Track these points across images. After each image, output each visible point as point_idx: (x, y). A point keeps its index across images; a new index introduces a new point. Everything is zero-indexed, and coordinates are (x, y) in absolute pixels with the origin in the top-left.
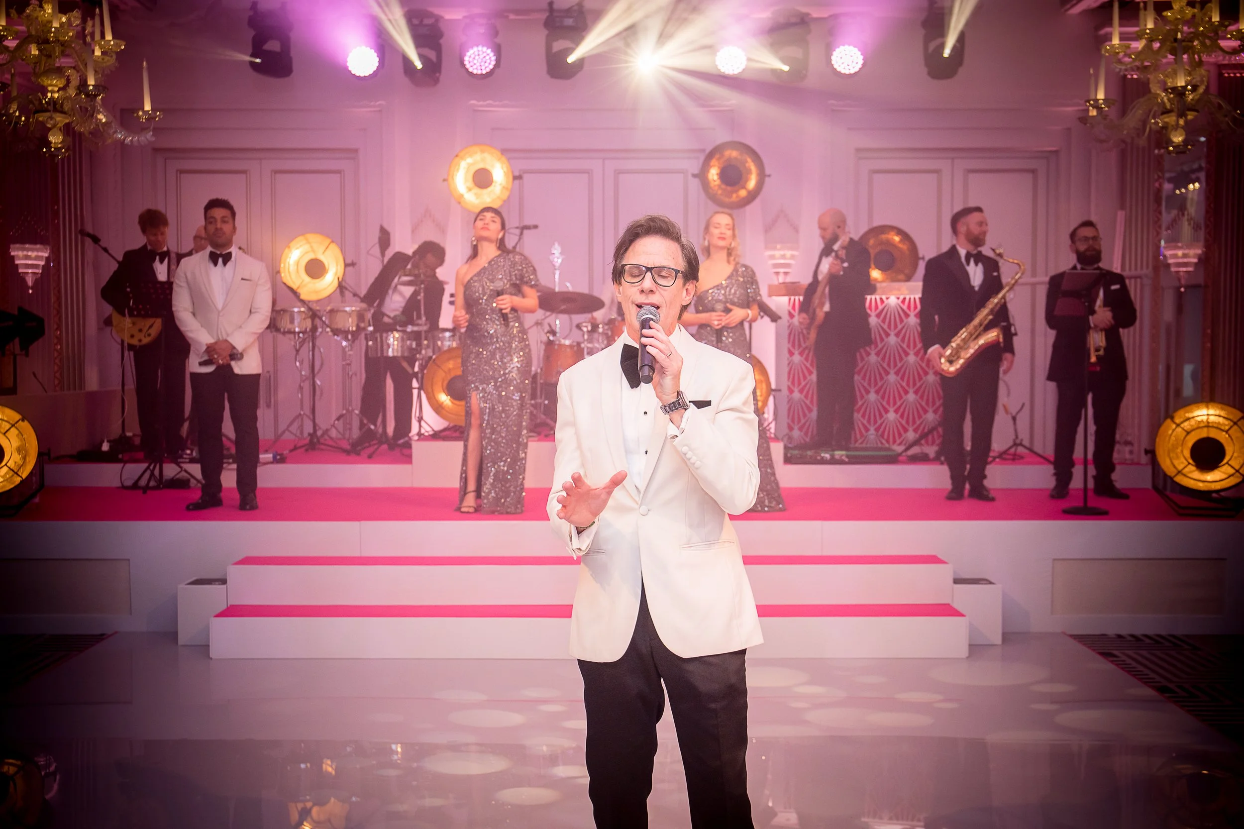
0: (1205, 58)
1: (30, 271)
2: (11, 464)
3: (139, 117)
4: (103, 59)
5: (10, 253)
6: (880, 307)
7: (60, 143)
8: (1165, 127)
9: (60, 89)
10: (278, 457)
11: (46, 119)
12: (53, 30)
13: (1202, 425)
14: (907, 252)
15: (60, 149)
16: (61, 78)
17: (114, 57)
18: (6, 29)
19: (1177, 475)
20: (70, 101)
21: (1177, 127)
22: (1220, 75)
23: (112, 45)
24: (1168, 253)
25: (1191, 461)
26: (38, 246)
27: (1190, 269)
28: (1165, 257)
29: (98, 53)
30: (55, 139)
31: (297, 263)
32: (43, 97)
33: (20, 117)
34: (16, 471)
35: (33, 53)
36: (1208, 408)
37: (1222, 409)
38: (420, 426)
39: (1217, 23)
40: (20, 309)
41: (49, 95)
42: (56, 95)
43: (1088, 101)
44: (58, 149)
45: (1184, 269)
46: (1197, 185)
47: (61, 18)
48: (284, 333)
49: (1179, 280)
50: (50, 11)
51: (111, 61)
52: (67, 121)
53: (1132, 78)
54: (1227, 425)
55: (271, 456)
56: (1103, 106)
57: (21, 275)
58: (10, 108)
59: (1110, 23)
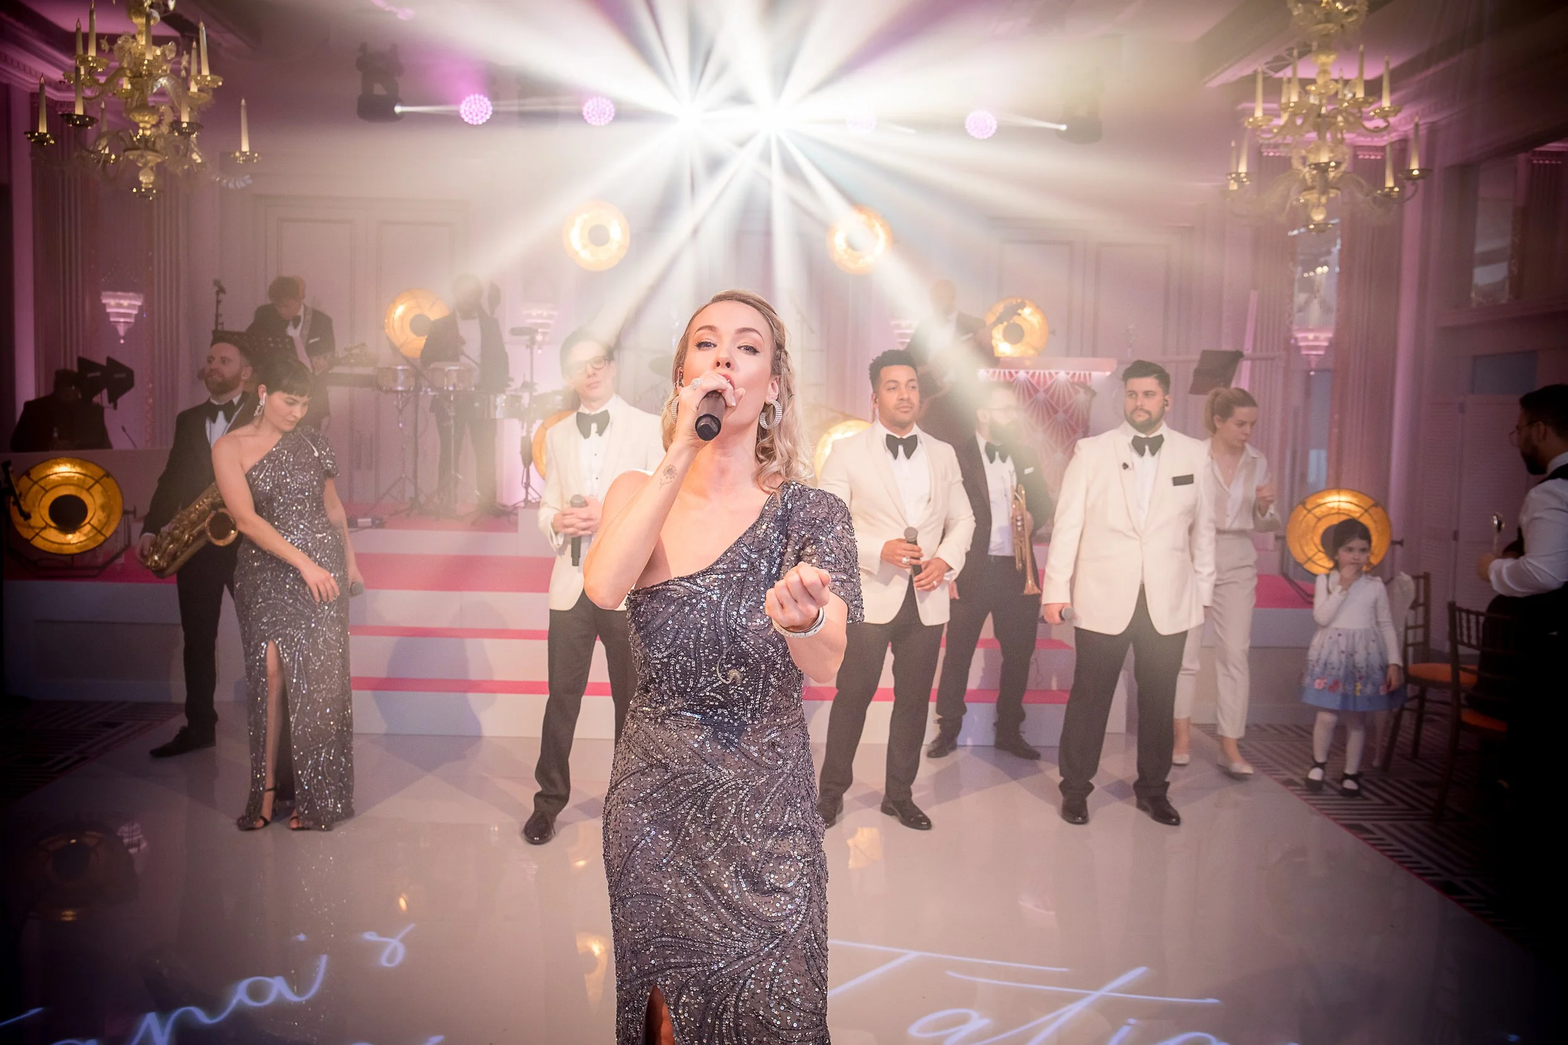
0: (1347, 136)
1: (122, 320)
2: (94, 522)
3: (236, 158)
4: (199, 96)
5: (101, 300)
6: (1049, 383)
7: (151, 183)
8: (1305, 205)
9: (153, 126)
10: (377, 522)
11: (135, 157)
12: (146, 62)
13: (1334, 511)
14: (1037, 326)
15: (152, 189)
16: (153, 114)
17: (211, 93)
18: (96, 60)
19: (1306, 562)
20: (162, 139)
21: (1319, 205)
22: (1355, 156)
23: (209, 81)
24: (1300, 335)
25: (1321, 548)
26: (131, 294)
27: (1321, 352)
28: (1296, 339)
29: (194, 88)
30: (146, 179)
31: (402, 318)
32: (134, 133)
33: (109, 155)
34: (99, 529)
35: (125, 87)
36: (1339, 493)
37: (1355, 496)
38: (527, 493)
39: (1361, 100)
40: (109, 359)
41: (141, 132)
42: (148, 133)
43: (1231, 174)
44: (149, 190)
45: (1315, 352)
46: (1325, 269)
47: (155, 51)
48: (387, 392)
49: (1309, 363)
50: (143, 43)
51: (207, 97)
52: (159, 160)
53: (1268, 156)
54: (1357, 512)
55: (369, 520)
56: (1245, 180)
57: (113, 324)
58: (100, 144)
59: (1252, 98)
